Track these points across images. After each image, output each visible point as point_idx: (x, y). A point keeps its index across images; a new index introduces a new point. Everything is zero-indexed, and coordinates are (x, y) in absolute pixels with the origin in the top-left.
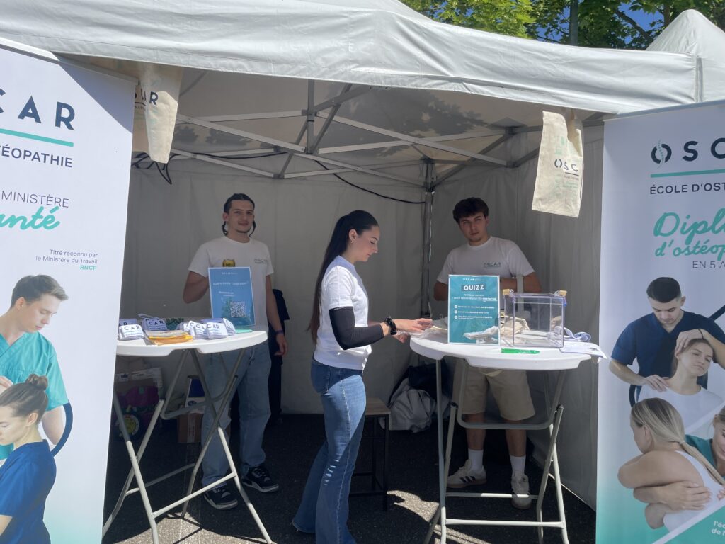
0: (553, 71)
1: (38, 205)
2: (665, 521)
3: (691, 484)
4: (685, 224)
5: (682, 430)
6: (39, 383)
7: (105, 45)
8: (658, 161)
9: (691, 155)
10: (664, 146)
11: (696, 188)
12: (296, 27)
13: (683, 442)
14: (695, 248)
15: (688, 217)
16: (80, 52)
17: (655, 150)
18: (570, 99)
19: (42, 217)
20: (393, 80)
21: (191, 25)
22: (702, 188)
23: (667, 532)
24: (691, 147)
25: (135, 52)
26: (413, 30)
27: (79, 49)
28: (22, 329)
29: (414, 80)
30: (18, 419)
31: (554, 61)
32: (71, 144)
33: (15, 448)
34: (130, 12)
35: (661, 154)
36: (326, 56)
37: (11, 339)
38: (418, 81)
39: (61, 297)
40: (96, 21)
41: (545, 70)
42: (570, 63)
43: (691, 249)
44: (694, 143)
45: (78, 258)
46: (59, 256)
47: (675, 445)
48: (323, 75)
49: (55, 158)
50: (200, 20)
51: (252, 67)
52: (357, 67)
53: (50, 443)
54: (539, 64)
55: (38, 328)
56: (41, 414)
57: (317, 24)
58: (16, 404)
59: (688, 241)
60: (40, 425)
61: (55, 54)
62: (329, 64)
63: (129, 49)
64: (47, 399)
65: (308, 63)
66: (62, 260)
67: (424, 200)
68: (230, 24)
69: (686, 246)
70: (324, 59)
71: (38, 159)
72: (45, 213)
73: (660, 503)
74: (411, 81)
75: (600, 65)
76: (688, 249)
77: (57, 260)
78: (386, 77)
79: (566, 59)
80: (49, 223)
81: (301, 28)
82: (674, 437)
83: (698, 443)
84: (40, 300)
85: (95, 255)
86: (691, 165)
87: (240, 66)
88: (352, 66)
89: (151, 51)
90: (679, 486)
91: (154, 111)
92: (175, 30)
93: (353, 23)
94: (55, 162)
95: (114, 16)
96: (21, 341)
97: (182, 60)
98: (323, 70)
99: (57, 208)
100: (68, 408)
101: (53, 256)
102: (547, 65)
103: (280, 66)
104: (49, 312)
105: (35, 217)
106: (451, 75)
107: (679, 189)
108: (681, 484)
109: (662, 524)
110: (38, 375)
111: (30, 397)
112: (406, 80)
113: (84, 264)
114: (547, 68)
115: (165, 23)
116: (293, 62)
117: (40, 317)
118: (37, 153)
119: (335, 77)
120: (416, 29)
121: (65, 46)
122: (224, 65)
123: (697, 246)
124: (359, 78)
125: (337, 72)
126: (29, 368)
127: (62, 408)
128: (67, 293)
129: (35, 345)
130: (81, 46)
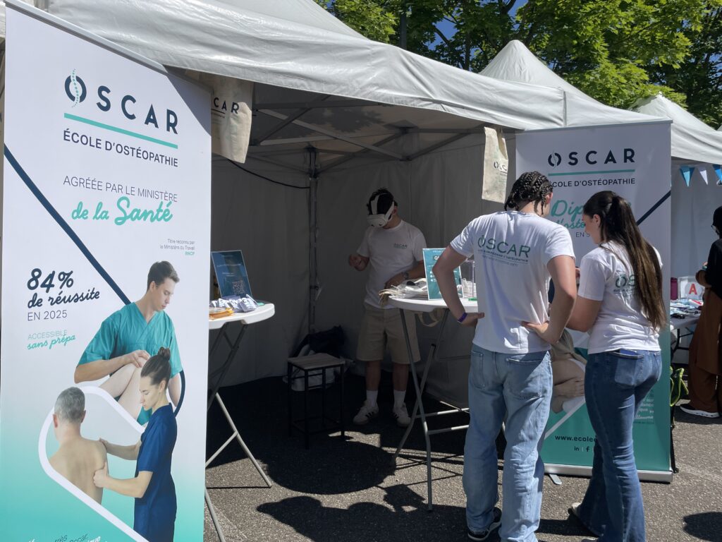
0: (490, 97)
1: (160, 200)
2: (564, 407)
3: (578, 380)
4: (571, 208)
5: (572, 344)
6: (165, 355)
7: (206, 61)
8: (553, 165)
9: (573, 161)
10: (556, 154)
11: (577, 184)
12: (338, 54)
13: (573, 352)
14: (577, 224)
15: (572, 203)
16: (186, 66)
17: (550, 157)
18: (499, 118)
19: (162, 211)
20: (400, 100)
21: (267, 48)
22: (581, 184)
23: (565, 414)
24: (573, 156)
25: (229, 69)
26: (410, 62)
27: (187, 64)
28: (155, 309)
29: (413, 101)
30: (154, 386)
31: (491, 90)
32: (176, 147)
33: (153, 413)
34: (224, 34)
35: (555, 160)
36: (359, 79)
37: (148, 318)
38: (415, 102)
39: (176, 280)
40: (197, 40)
41: (487, 97)
42: (500, 92)
43: (575, 225)
44: (576, 153)
45: (184, 245)
46: (173, 244)
47: (568, 355)
48: (356, 94)
49: (168, 159)
50: (274, 44)
51: (310, 85)
52: (377, 89)
53: (173, 405)
54: (484, 93)
55: (164, 307)
56: (167, 381)
57: (350, 53)
58: (153, 374)
59: (573, 219)
60: (167, 390)
61: (165, 66)
62: (360, 86)
63: (224, 66)
64: (171, 368)
65: (347, 85)
66: (175, 247)
67: (308, 186)
68: (294, 50)
69: (571, 223)
70: (357, 82)
71: (158, 159)
72: (164, 208)
73: (560, 396)
74: (411, 101)
75: (516, 95)
76: (573, 224)
77: (172, 248)
78: (396, 98)
79: (498, 89)
80: (167, 216)
81: (341, 56)
82: (568, 350)
83: (582, 352)
84: (163, 283)
85: (193, 243)
86: (574, 169)
87: (302, 85)
88: (375, 88)
89: (240, 69)
90: (571, 382)
91: (234, 119)
92: (257, 52)
93: (374, 54)
94: (168, 162)
95: (211, 37)
96: (154, 319)
97: (262, 78)
98: (357, 91)
99: (170, 203)
100: (182, 374)
101: (169, 244)
102: (487, 93)
103: (329, 86)
104: (169, 293)
105: (159, 210)
106: (435, 98)
107: (566, 184)
108: (572, 380)
109: (561, 409)
110: (165, 348)
111: (161, 367)
112: (408, 100)
113: (188, 251)
114: (487, 95)
115: (249, 45)
116: (338, 84)
117: (164, 297)
118: (157, 155)
119: (364, 96)
120: (412, 61)
121: (174, 60)
122: (291, 84)
123: (578, 223)
124: (379, 98)
125: (366, 92)
126: (160, 343)
127: (179, 374)
128: (179, 276)
129: (162, 321)
130: (188, 62)
